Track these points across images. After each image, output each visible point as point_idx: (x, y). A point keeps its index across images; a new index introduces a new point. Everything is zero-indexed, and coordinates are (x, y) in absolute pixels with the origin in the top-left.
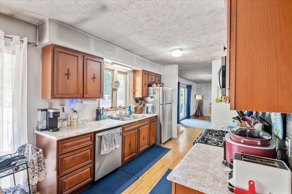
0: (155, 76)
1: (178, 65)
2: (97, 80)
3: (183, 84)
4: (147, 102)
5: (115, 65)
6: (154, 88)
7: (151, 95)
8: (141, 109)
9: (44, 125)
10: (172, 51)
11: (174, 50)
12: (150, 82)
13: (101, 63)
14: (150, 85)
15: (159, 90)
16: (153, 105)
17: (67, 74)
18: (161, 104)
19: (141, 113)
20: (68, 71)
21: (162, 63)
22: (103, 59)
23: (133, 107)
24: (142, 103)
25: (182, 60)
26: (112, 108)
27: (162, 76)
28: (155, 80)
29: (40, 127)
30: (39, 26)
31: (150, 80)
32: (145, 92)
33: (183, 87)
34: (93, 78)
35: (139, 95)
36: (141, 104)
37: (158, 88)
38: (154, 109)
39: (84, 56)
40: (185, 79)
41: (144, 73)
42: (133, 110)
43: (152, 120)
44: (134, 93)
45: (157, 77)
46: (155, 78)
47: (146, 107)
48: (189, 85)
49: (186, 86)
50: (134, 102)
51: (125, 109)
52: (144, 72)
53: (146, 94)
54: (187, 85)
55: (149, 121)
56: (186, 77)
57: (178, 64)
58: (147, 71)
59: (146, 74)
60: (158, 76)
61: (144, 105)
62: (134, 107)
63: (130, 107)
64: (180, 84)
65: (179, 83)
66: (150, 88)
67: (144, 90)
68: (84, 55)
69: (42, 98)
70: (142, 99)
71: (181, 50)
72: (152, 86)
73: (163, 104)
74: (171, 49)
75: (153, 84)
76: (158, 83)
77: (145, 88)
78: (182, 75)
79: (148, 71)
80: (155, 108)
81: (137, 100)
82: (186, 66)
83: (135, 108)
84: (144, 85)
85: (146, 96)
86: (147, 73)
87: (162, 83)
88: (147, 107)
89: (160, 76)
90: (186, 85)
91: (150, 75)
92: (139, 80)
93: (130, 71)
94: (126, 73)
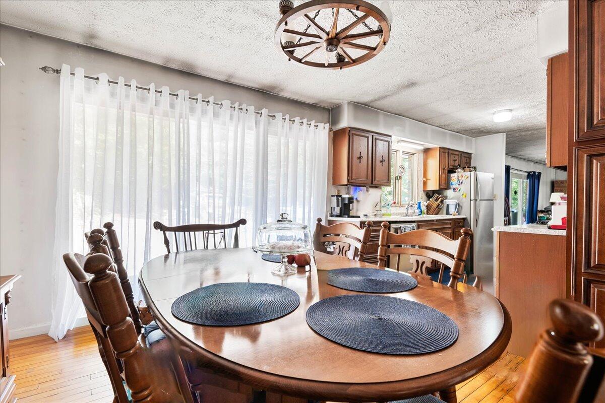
0: (460, 156)
1: (505, 134)
2: (385, 163)
3: (517, 170)
4: (446, 198)
5: (402, 144)
6: (460, 175)
7: (454, 186)
8: (437, 207)
9: (337, 210)
10: (494, 114)
11: (498, 112)
12: (452, 166)
13: (389, 142)
14: (452, 171)
15: (469, 177)
16: (458, 202)
17: (360, 158)
18: (472, 198)
19: (437, 214)
20: (360, 154)
21: (474, 133)
22: (390, 136)
23: (424, 204)
24: (440, 198)
25: (513, 125)
26: (395, 203)
27: (472, 155)
28: (460, 161)
29: (334, 213)
30: (331, 110)
31: (452, 163)
32: (443, 182)
33: (520, 177)
34: (382, 161)
35: (433, 185)
36: (437, 200)
37: (468, 173)
38: (460, 208)
39: (373, 136)
40: (524, 159)
41: (443, 152)
42: (424, 208)
43: (457, 224)
44: (425, 183)
45: (464, 157)
46: (460, 158)
47: (445, 206)
48: (535, 173)
49: (527, 174)
50: (425, 197)
51: (412, 206)
52: (442, 150)
53: (445, 185)
54: (529, 173)
55: (452, 224)
56: (527, 156)
57: (504, 132)
58: (446, 149)
59: (445, 153)
60: (466, 156)
61: (442, 202)
62: (426, 204)
63: (420, 203)
64: (511, 171)
65: (508, 169)
66: (452, 175)
67: (443, 178)
68: (373, 134)
69: (333, 185)
70: (439, 192)
71: (511, 110)
72: (455, 172)
73: (476, 200)
74: (493, 112)
75: (457, 168)
76: (465, 167)
77: (444, 176)
78: (515, 152)
79: (448, 149)
80: (462, 207)
81: (429, 195)
82: (523, 134)
83: (427, 206)
84: (442, 170)
85: (446, 187)
86: (447, 151)
87: (472, 167)
88: (448, 205)
89: (469, 156)
90: (527, 172)
91: (452, 154)
92: (434, 164)
93: (419, 151)
94: (413, 154)
